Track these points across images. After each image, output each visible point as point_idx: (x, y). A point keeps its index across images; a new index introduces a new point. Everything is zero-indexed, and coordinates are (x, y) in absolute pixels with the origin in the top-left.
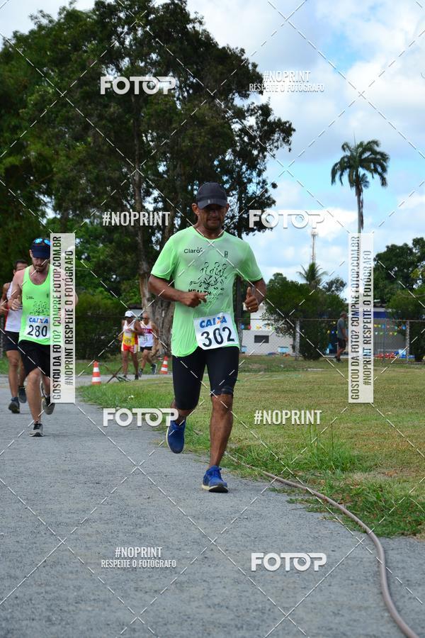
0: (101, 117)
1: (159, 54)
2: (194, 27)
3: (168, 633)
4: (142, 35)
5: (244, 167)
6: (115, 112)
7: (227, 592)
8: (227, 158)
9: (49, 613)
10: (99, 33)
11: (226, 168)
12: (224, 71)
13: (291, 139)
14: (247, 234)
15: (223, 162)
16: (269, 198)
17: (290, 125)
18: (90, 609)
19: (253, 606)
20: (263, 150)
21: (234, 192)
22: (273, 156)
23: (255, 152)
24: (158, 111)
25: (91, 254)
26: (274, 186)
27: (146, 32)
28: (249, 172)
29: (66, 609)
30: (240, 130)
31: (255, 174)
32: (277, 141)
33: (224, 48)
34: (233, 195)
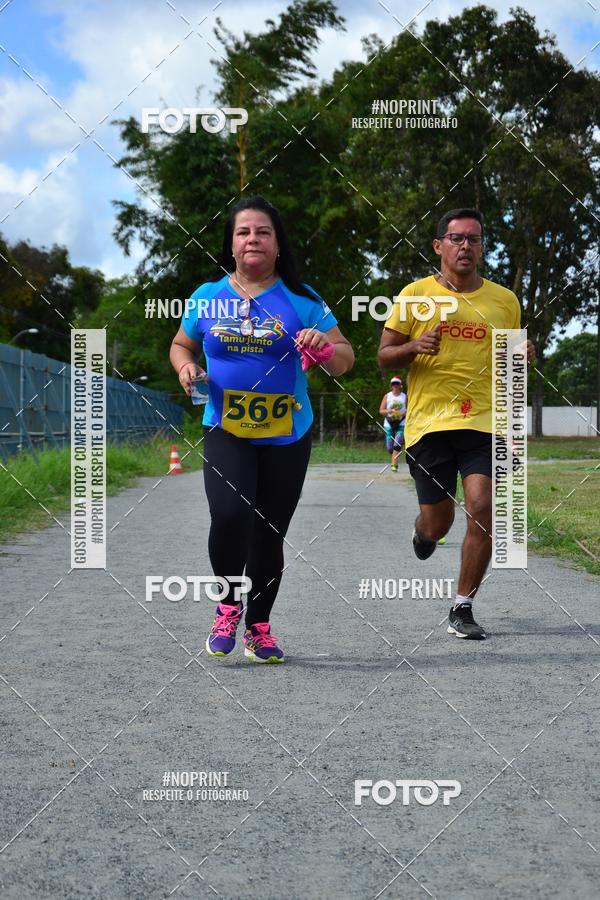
0: (435, 159)
1: (502, 82)
2: (544, 49)
4: (482, 60)
12: (582, 100)
27: (486, 56)
33: (581, 72)
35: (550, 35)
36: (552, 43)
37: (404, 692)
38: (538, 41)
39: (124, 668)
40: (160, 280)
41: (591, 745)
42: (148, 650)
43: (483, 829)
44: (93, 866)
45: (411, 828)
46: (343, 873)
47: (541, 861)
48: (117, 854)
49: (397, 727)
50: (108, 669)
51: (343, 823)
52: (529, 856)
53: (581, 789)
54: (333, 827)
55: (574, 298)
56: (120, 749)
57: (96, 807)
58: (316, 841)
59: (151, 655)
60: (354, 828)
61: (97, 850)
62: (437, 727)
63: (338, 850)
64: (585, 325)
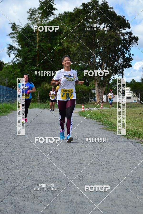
0: (84, 36)
1: (100, 18)
2: (110, 10)
3: (113, 184)
4: (95, 12)
5: (124, 50)
6: (88, 34)
7: (128, 172)
8: (119, 47)
9: (79, 178)
10: (83, 12)
11: (119, 50)
12: (119, 22)
13: (138, 41)
14: (125, 69)
15: (118, 48)
16: (131, 58)
17: (138, 38)
18: (90, 176)
19: (136, 176)
20: (130, 45)
21: (122, 57)
22: (133, 46)
23: (128, 45)
24: (100, 34)
25: (80, 74)
26: (133, 55)
27: (96, 12)
28: (126, 51)
29: (84, 176)
30: (123, 39)
31: (127, 51)
32: (134, 42)
33: (119, 16)
34: (121, 57)
35: (112, 7)
36: (112, 9)
37: (79, 163)
38: (109, 8)
39: (12, 157)
40: (18, 63)
41: (124, 176)
42: (17, 152)
43: (99, 196)
44: (6, 204)
45: (82, 196)
46: (67, 207)
47: (114, 204)
48: (12, 202)
49: (78, 172)
50: (8, 157)
51: (66, 195)
52: (111, 203)
53: (122, 187)
54: (64, 196)
55: (116, 69)
56: (12, 176)
57: (7, 190)
58: (60, 199)
59: (18, 154)
60: (69, 196)
61: (7, 201)
62: (87, 172)
63: (65, 201)
64: (119, 76)
